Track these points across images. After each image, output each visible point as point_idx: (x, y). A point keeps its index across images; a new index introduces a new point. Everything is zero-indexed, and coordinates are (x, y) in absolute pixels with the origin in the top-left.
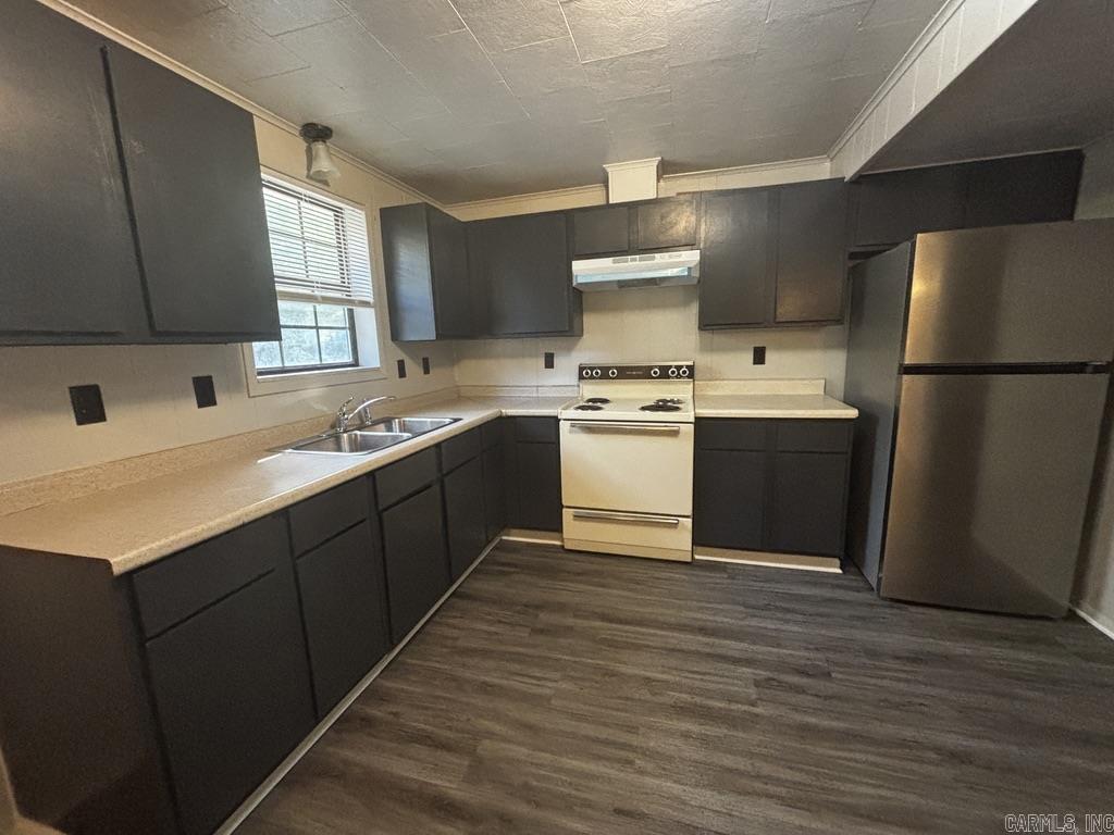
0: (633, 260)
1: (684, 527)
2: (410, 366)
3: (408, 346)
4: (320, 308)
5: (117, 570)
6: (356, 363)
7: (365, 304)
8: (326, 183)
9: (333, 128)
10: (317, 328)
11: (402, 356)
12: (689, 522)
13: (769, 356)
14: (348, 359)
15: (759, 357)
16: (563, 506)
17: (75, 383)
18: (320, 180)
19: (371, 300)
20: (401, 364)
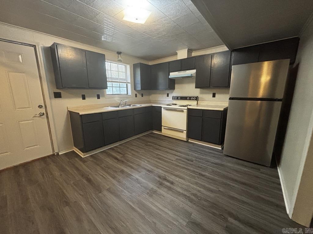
0: (182, 72)
1: (185, 133)
2: (138, 95)
3: (138, 91)
4: (121, 84)
5: (80, 114)
6: (128, 94)
7: (129, 83)
8: (121, 61)
9: (121, 52)
10: (120, 87)
11: (136, 93)
12: (185, 132)
13: (216, 95)
14: (126, 93)
15: (214, 96)
16: (162, 126)
17: (83, 94)
18: (120, 61)
19: (130, 82)
20: (136, 95)
